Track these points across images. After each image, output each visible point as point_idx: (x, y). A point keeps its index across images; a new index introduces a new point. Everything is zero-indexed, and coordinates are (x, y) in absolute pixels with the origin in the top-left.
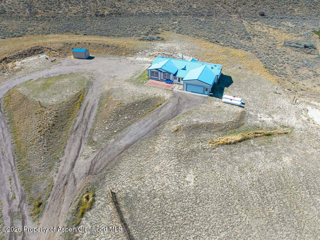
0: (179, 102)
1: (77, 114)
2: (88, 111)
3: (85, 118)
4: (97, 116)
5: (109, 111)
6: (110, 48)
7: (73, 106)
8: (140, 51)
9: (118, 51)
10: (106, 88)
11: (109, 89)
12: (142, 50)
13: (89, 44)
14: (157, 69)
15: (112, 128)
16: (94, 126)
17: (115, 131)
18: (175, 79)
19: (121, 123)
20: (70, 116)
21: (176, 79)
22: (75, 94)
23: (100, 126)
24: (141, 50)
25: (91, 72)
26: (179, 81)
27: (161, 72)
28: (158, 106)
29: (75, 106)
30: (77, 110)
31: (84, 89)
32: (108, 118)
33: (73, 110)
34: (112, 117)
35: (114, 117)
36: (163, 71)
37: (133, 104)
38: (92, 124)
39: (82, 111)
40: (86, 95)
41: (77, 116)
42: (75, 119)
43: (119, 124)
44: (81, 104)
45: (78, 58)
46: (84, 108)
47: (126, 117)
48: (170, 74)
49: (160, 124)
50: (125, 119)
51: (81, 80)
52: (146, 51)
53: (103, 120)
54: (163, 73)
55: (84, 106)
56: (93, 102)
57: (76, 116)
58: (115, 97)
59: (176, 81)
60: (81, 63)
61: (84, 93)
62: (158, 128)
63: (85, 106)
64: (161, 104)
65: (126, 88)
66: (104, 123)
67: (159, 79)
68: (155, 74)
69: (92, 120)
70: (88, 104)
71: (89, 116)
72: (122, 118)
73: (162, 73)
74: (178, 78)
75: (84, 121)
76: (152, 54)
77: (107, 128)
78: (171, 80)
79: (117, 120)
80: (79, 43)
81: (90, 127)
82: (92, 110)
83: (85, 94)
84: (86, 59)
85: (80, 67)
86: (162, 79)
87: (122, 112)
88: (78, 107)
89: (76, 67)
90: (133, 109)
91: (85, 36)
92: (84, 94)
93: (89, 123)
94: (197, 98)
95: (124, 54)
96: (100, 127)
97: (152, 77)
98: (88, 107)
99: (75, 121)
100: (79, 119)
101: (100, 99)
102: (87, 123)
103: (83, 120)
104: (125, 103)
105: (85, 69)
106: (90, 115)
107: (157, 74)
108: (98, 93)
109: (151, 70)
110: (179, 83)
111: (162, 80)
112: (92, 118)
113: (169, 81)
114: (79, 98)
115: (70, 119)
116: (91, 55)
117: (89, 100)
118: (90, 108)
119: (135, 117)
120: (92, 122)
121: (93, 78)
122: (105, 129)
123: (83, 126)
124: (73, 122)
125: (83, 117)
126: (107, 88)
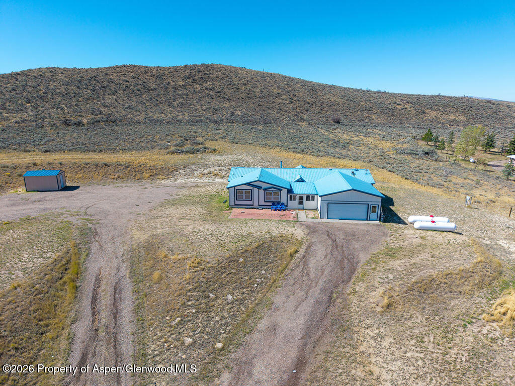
0: (334, 241)
1: (72, 314)
2: (105, 300)
3: (103, 321)
4: (138, 309)
5: (173, 287)
6: (111, 169)
7: (52, 292)
8: (181, 169)
9: (131, 173)
10: (136, 237)
11: (146, 236)
12: (184, 167)
13: (61, 164)
14: (249, 184)
15: (205, 337)
16: (140, 342)
17: (219, 345)
18: (291, 200)
19: (223, 317)
20: (48, 326)
21: (294, 200)
22: (50, 261)
23: (161, 338)
24: (182, 167)
25: (83, 210)
26: (301, 203)
27: (259, 188)
28: (292, 256)
29: (60, 293)
30: (66, 303)
31: (76, 245)
32: (178, 307)
33: (56, 306)
34: (190, 303)
35: (197, 303)
36: (264, 186)
37: (233, 260)
38: (132, 338)
39: (86, 303)
40: (86, 259)
41: (73, 322)
42: (66, 331)
43: (218, 319)
44: (78, 284)
45: (38, 191)
46: (91, 294)
47: (230, 297)
48: (280, 190)
49: (330, 297)
50: (228, 304)
51: (60, 229)
52: (193, 167)
53: (164, 317)
54: (265, 190)
55: (88, 288)
56: (113, 272)
57: (68, 321)
58: (172, 251)
59: (295, 203)
60: (47, 198)
61: (78, 254)
62: (333, 310)
63: (92, 286)
64: (297, 252)
65: (190, 229)
66: (171, 326)
67: (256, 204)
68: (244, 195)
69: (127, 325)
70: (98, 281)
71: (115, 315)
72: (220, 301)
73: (262, 192)
74: (297, 198)
75: (102, 333)
76: (206, 171)
77: (189, 341)
78: (283, 204)
79: (209, 310)
80: (35, 164)
81: (127, 348)
82: (117, 296)
83: (83, 257)
84: (59, 190)
85: (48, 205)
86: (262, 203)
87: (212, 283)
88: (69, 295)
89: (37, 206)
90: (239, 272)
91: (48, 153)
92: (79, 258)
93: (121, 337)
94: (363, 228)
95: (148, 175)
96: (163, 340)
97: (237, 202)
98: (103, 288)
99: (71, 339)
100: (81, 330)
101: (132, 263)
102: (115, 337)
103: (96, 330)
104: (208, 259)
105: (63, 208)
106: (114, 311)
107: (249, 195)
108: (121, 251)
109: (236, 188)
110: (301, 206)
111: (261, 207)
112: (127, 320)
113: (277, 205)
114: (66, 270)
115: (49, 335)
116: (68, 185)
117: (100, 269)
118: (111, 290)
119: (253, 292)
120: (130, 332)
121: (94, 222)
122: (183, 344)
123: (103, 350)
124: (64, 345)
125: (94, 321)
126: (140, 237)
